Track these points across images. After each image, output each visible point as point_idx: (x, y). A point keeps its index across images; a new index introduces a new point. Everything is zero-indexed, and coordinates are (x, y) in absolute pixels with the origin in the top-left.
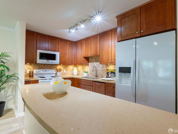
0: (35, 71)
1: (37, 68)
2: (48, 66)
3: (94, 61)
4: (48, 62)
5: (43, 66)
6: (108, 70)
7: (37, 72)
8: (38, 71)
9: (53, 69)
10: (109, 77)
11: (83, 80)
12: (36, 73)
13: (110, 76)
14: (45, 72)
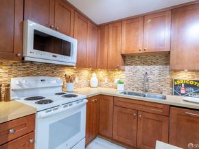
0: (15, 82)
1: (20, 73)
2: (47, 68)
3: (139, 62)
4: (54, 58)
5: (35, 68)
6: (176, 80)
7: (20, 84)
8: (24, 82)
9: (58, 76)
10: (182, 94)
11: (121, 100)
12: (19, 88)
13: (183, 92)
14: (41, 85)
